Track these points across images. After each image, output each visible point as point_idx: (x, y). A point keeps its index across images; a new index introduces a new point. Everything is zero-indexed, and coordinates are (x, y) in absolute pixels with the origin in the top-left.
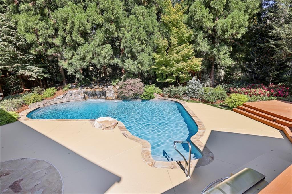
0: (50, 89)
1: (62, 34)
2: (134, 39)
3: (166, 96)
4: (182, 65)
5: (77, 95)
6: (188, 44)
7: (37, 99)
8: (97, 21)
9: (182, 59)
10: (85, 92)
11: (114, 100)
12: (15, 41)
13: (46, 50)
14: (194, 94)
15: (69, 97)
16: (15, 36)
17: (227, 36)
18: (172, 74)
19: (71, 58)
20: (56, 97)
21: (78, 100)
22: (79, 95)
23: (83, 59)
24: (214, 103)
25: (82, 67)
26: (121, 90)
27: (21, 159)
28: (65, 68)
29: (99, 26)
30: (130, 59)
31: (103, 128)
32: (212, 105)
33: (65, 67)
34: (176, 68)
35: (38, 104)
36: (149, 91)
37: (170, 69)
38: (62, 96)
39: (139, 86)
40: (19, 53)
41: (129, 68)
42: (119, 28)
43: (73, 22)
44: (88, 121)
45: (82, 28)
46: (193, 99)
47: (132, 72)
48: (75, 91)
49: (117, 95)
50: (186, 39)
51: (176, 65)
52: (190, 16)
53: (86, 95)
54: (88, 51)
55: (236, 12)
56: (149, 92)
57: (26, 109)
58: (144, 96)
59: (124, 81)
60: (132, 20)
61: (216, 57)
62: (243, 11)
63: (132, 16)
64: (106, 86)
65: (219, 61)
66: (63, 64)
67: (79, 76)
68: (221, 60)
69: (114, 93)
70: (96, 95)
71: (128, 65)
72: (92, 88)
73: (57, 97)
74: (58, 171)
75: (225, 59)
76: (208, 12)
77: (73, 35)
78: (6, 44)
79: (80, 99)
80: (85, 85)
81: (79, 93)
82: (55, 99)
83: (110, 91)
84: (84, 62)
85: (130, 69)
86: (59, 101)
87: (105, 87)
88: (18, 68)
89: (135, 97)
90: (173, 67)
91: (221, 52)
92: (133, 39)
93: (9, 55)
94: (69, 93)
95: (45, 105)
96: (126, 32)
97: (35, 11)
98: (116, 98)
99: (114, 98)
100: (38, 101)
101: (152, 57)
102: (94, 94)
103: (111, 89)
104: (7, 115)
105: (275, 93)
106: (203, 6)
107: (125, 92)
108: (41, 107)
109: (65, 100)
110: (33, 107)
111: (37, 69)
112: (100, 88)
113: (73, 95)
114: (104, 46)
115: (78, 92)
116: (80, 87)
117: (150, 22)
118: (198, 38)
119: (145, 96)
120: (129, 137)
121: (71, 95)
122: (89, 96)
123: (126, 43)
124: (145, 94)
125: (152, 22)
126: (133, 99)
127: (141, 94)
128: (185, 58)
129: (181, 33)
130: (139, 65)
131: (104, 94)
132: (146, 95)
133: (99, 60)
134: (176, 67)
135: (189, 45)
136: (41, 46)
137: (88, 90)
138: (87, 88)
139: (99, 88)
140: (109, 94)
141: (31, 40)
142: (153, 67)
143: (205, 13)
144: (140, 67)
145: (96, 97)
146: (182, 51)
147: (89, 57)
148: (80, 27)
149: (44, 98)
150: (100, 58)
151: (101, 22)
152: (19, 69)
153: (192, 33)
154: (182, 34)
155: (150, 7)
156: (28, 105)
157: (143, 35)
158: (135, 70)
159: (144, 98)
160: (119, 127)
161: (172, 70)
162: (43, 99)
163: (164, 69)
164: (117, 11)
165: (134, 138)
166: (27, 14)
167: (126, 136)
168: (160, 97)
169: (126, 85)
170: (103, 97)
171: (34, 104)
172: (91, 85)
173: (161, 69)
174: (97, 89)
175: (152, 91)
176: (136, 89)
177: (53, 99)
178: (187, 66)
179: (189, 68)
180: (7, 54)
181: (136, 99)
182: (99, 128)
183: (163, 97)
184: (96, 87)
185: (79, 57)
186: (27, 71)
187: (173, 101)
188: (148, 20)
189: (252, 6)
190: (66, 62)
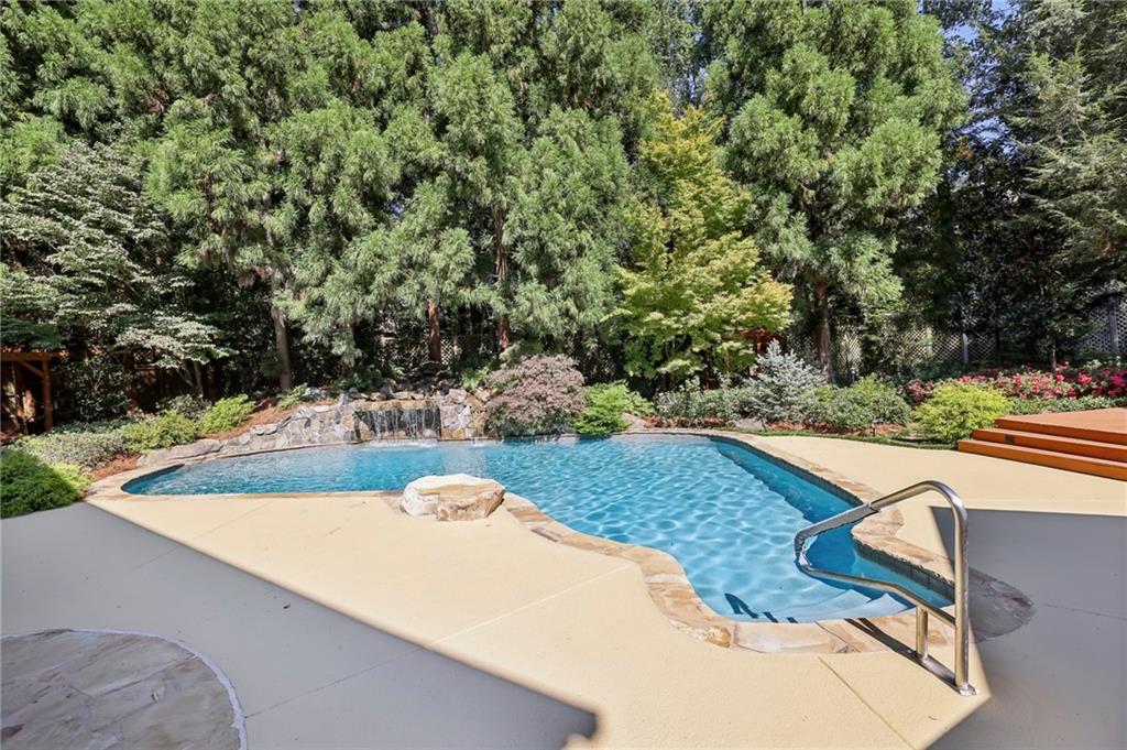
0: (230, 400)
1: (296, 193)
2: (552, 209)
3: (671, 421)
4: (722, 304)
5: (331, 424)
6: (738, 234)
7: (176, 433)
8: (421, 154)
9: (722, 284)
10: (360, 415)
11: (469, 440)
12: (130, 227)
13: (233, 251)
14: (782, 405)
15: (297, 430)
16: (133, 209)
17: (873, 200)
18: (688, 341)
19: (320, 284)
20: (248, 431)
21: (332, 443)
22: (338, 423)
23: (365, 282)
24: (868, 431)
25: (359, 312)
26: (501, 400)
27: (48, 634)
28: (295, 317)
29: (429, 171)
30: (535, 283)
31: (442, 511)
32: (865, 438)
33: (294, 315)
34: (702, 317)
35: (178, 454)
36: (605, 403)
37: (683, 319)
38: (272, 427)
39: (570, 384)
40: (133, 269)
41: (530, 313)
42: (497, 171)
43: (338, 158)
44: (375, 496)
45: (368, 175)
46: (781, 424)
47: (543, 329)
48: (324, 408)
49: (482, 423)
50: (730, 220)
51: (701, 307)
52: (737, 145)
53: (363, 426)
54: (385, 253)
55: (894, 124)
56: (605, 408)
57: (127, 470)
58: (589, 422)
59: (510, 366)
60: (544, 150)
61: (843, 277)
62: (916, 122)
63: (544, 141)
64: (441, 389)
65: (855, 289)
66: (288, 305)
67: (344, 349)
68: (863, 284)
69: (473, 412)
70: (402, 426)
71: (528, 304)
72: (389, 398)
73: (253, 431)
74: (222, 685)
75: (876, 281)
76: (800, 126)
77: (335, 199)
78: (98, 233)
79: (338, 439)
80: (364, 386)
81: (338, 415)
82: (245, 438)
83: (455, 406)
84: (368, 292)
85: (537, 320)
86: (257, 446)
87: (438, 392)
88: (122, 321)
89: (554, 424)
90: (691, 314)
91: (857, 256)
92: (547, 211)
93: (99, 271)
94: (299, 416)
95: (202, 457)
96: (521, 193)
97: (214, 117)
98: (476, 434)
99: (469, 434)
100: (176, 441)
101: (613, 278)
102: (396, 423)
103: (461, 399)
104: (42, 474)
105: (1098, 384)
106: (778, 113)
107: (517, 404)
108: (188, 463)
109: (282, 442)
110: (156, 461)
111: (190, 328)
112: (418, 396)
113: (315, 424)
114: (443, 235)
115: (334, 412)
116: (342, 396)
117: (605, 158)
118: (773, 210)
119: (591, 420)
120: (566, 539)
121: (308, 423)
122: (373, 428)
123: (523, 224)
124: (590, 412)
125: (612, 161)
126: (542, 434)
127: (573, 415)
128: (733, 281)
129: (711, 198)
130: (570, 303)
131: (432, 419)
132: (597, 418)
133: (423, 286)
134: (701, 312)
135: (740, 240)
136: (217, 236)
137: (374, 406)
138: (368, 400)
139: (413, 398)
140: (453, 420)
141: (184, 211)
142: (618, 311)
143: (791, 130)
144: (573, 310)
145: (402, 433)
146: (716, 259)
147: (388, 275)
148: (363, 170)
149: (203, 433)
150: (426, 277)
151: (435, 156)
152: (128, 326)
153: (747, 196)
154: (714, 200)
155: (602, 116)
156: (137, 454)
157: (584, 198)
158: (556, 324)
159: (588, 428)
160: (509, 510)
161: (689, 326)
162: (197, 438)
163: (661, 320)
164: (497, 116)
165: (590, 544)
166: (187, 128)
167: (549, 538)
168: (645, 426)
169: (517, 381)
170: (428, 432)
171: (163, 450)
172: (383, 389)
173: (648, 319)
174: (406, 399)
175: (617, 403)
176: (559, 395)
177: (237, 436)
178: (744, 311)
179: (750, 314)
180: (93, 267)
181: (557, 433)
182: (424, 514)
183: (659, 425)
184: (405, 394)
185: (350, 277)
186: (157, 333)
187: (702, 435)
188: (597, 154)
189: (944, 105)
190: (299, 298)
